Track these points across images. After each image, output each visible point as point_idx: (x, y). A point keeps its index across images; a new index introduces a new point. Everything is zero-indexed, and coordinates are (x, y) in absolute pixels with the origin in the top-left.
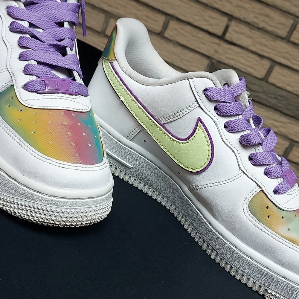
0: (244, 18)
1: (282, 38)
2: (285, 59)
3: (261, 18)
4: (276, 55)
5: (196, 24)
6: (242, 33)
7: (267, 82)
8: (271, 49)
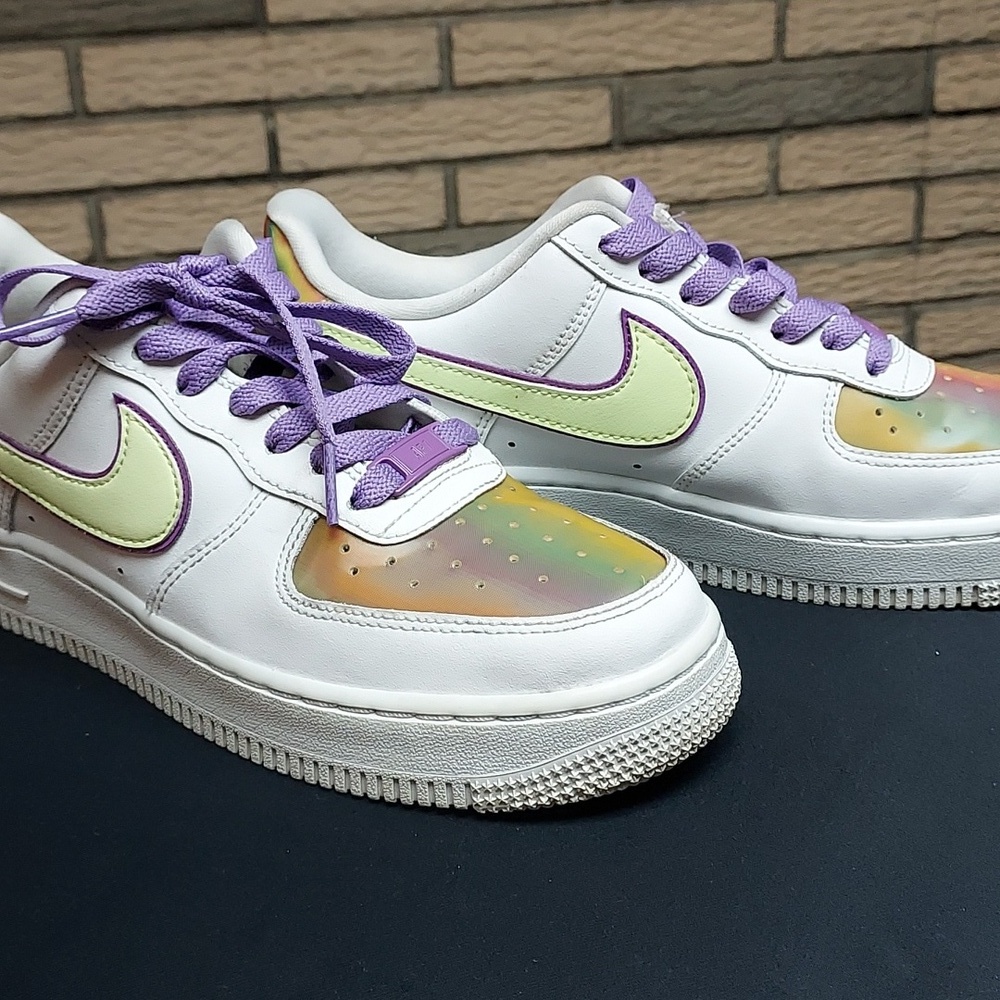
0: (304, 89)
1: (433, 90)
2: (471, 138)
3: (348, 65)
4: (443, 143)
5: (180, 175)
6: (323, 133)
7: (461, 226)
8: (422, 133)
